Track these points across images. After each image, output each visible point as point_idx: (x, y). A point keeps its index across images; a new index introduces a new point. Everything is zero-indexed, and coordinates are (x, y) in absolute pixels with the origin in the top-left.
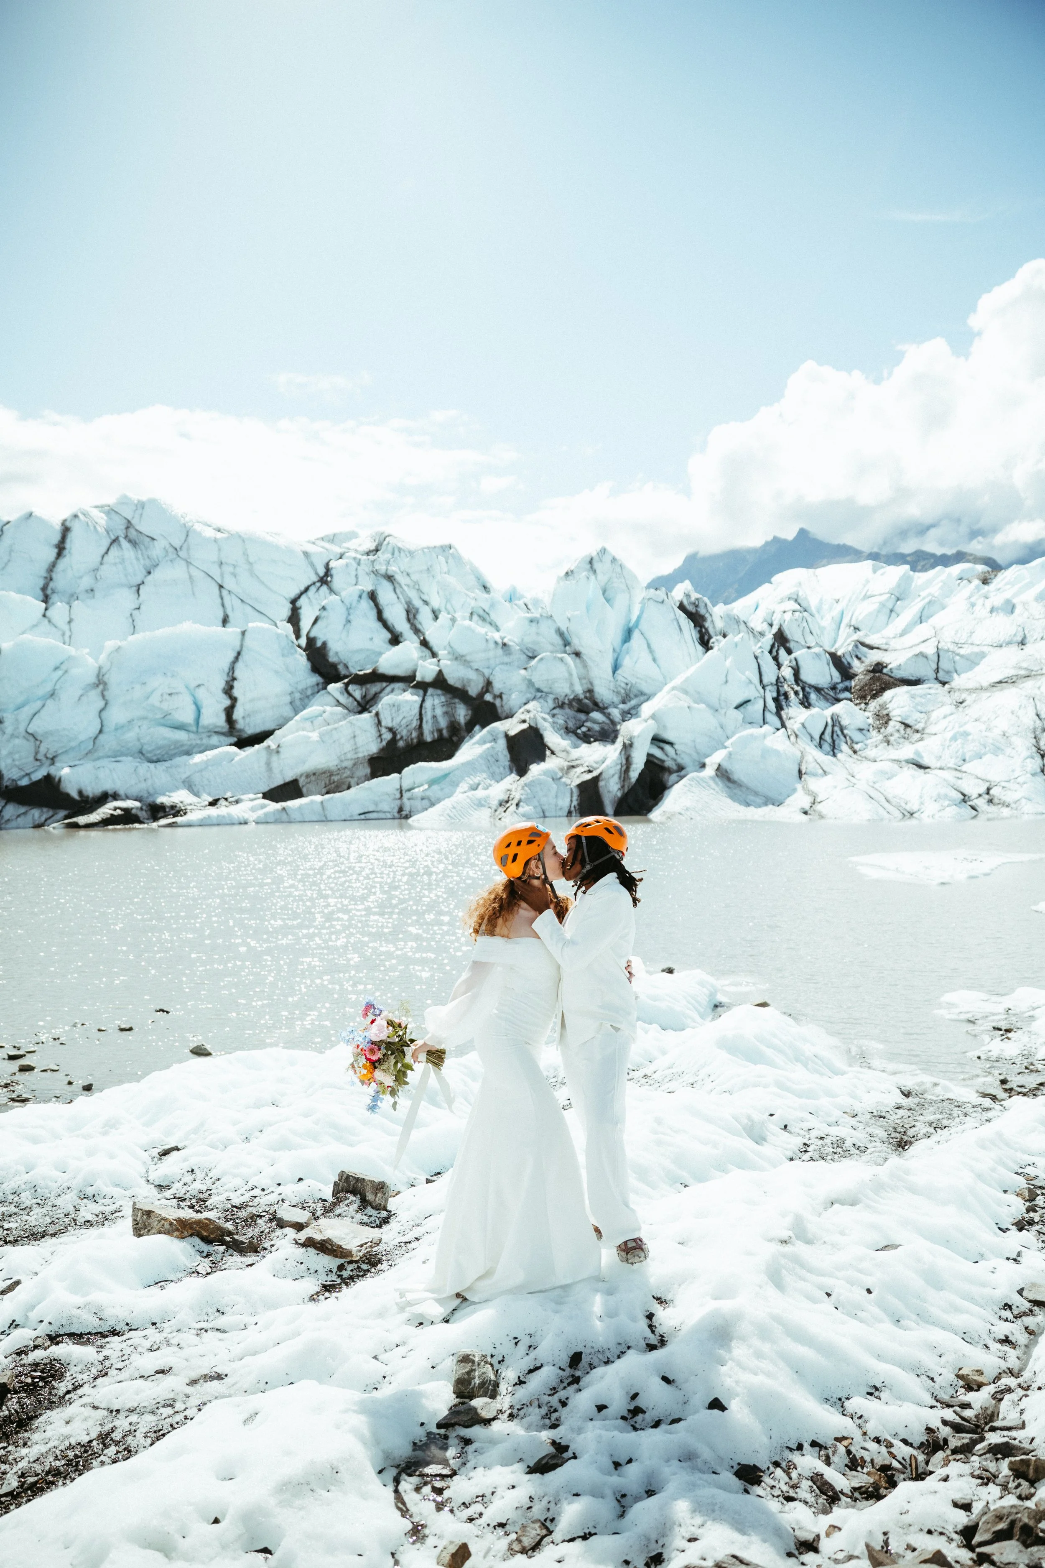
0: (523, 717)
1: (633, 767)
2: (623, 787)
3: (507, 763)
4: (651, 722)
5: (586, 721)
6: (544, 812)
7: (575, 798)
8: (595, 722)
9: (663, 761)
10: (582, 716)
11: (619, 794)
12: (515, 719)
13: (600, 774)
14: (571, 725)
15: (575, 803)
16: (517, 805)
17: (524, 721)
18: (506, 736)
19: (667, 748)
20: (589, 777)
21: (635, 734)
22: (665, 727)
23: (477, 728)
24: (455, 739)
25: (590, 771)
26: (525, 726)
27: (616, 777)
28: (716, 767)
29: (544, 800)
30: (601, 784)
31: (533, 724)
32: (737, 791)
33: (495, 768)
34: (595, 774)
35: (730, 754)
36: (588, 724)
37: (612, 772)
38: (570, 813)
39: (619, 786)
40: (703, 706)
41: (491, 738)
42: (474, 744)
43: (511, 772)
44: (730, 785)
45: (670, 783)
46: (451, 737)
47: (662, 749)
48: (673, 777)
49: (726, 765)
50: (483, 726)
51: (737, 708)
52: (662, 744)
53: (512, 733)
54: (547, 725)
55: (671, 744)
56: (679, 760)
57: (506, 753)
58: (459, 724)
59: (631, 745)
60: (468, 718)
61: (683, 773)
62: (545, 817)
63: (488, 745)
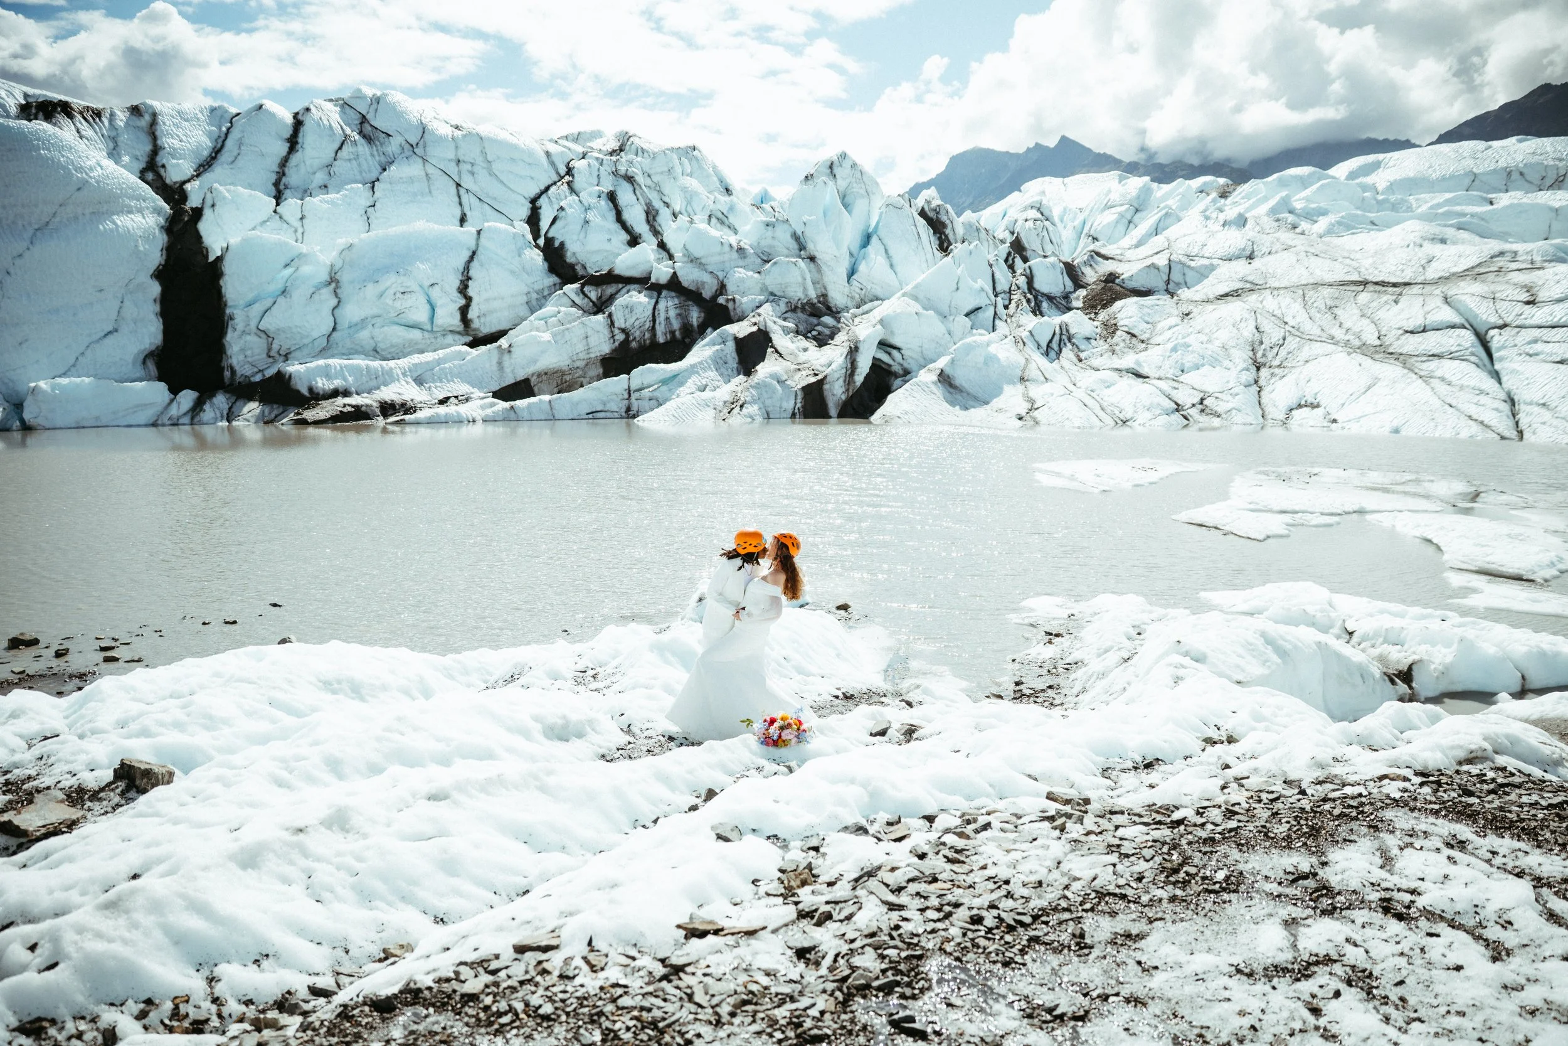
0: (754, 320)
1: (858, 371)
2: (848, 390)
3: (735, 365)
4: (879, 327)
5: (818, 325)
6: (768, 413)
7: (799, 401)
8: (826, 326)
9: (890, 366)
10: (814, 320)
11: (844, 397)
12: (745, 323)
13: (826, 377)
14: (801, 328)
15: (799, 405)
16: (742, 406)
17: (755, 324)
18: (736, 339)
19: (895, 353)
20: (813, 380)
21: (861, 339)
22: (892, 333)
23: (709, 330)
24: (687, 340)
25: (816, 375)
26: (755, 329)
27: (841, 380)
28: (938, 372)
29: (768, 402)
30: (826, 387)
31: (762, 328)
32: (958, 397)
33: (723, 370)
34: (820, 377)
35: (953, 360)
36: (819, 328)
37: (836, 375)
38: (793, 415)
39: (843, 389)
40: (931, 312)
41: (720, 340)
42: (705, 346)
43: (739, 374)
44: (951, 390)
45: (894, 387)
46: (683, 338)
47: (889, 354)
48: (898, 382)
49: (948, 371)
50: (715, 329)
51: (967, 315)
52: (889, 349)
53: (741, 335)
54: (775, 327)
55: (898, 349)
56: (906, 365)
57: (735, 355)
58: (692, 326)
59: (857, 349)
60: (701, 320)
61: (908, 377)
62: (769, 418)
63: (718, 347)
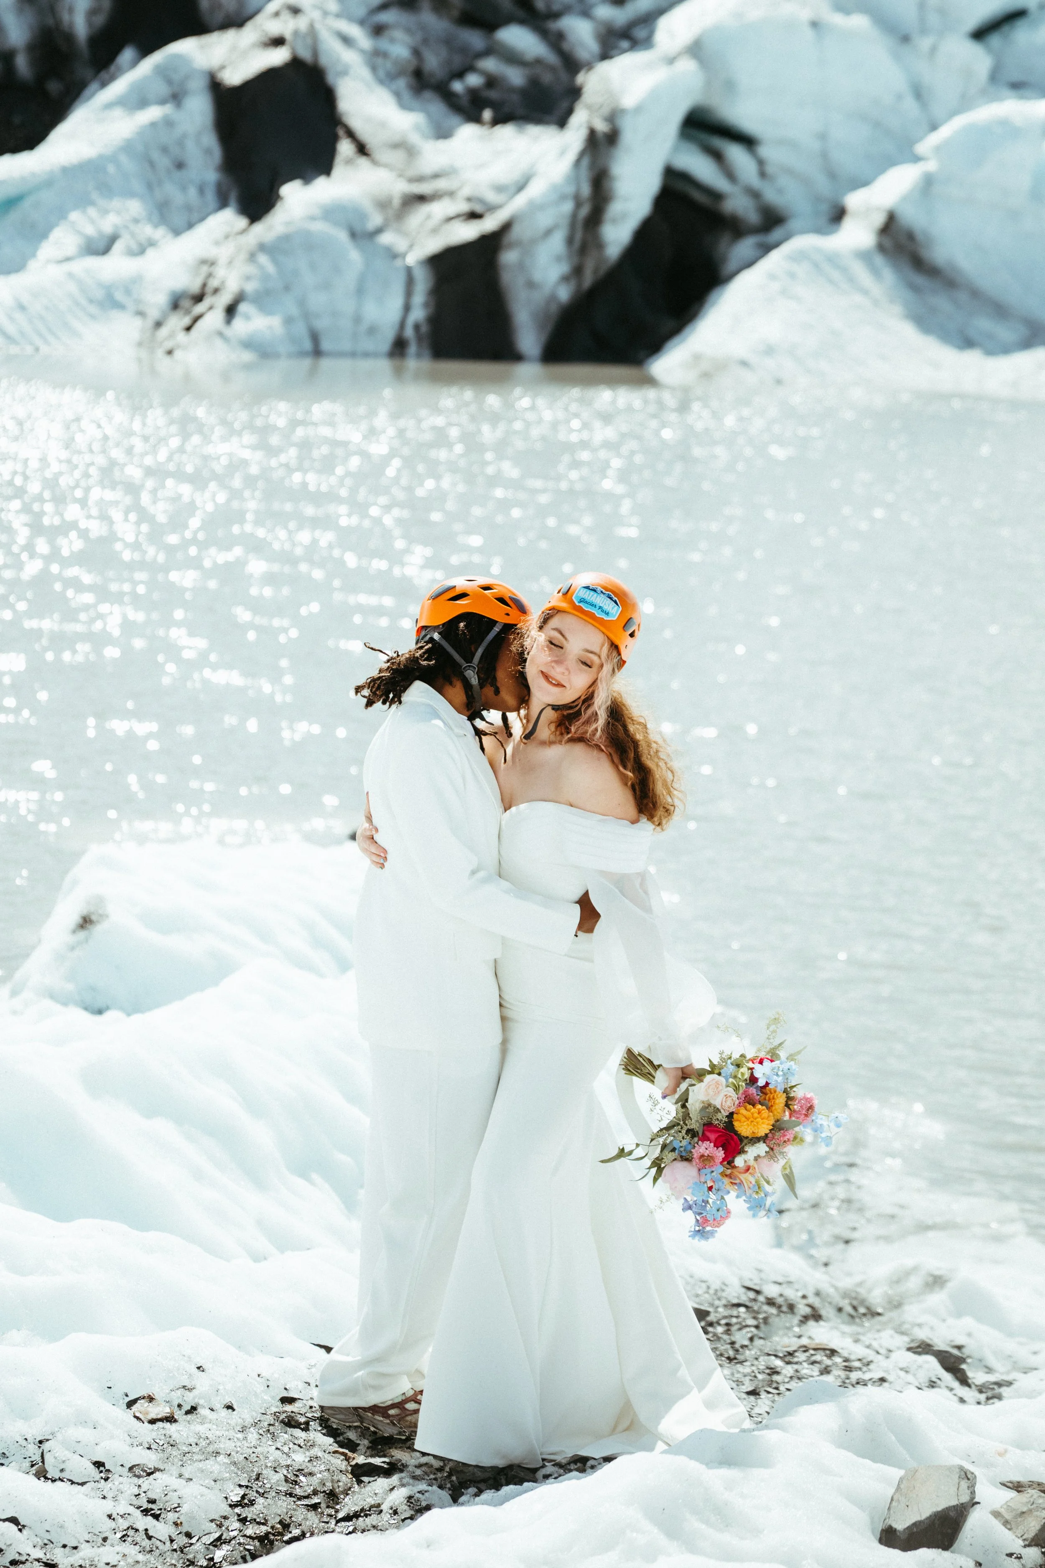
0: (275, 28)
1: (615, 208)
2: (577, 271)
3: (212, 176)
4: (687, 65)
5: (487, 52)
6: (315, 337)
7: (419, 297)
8: (512, 57)
9: (717, 196)
10: (474, 39)
11: (564, 294)
12: (249, 35)
13: (506, 227)
14: (433, 62)
15: (418, 314)
16: (231, 311)
17: (278, 42)
18: (216, 87)
19: (735, 153)
20: (468, 232)
21: (628, 101)
22: (730, 86)
23: (127, 54)
24: (54, 87)
25: (474, 216)
26: (278, 57)
27: (557, 243)
28: (879, 220)
29: (318, 301)
30: (509, 257)
31: (305, 54)
32: (942, 302)
33: (170, 189)
34: (489, 224)
35: (928, 183)
36: (490, 64)
37: (545, 220)
38: (399, 347)
39: (564, 268)
40: (859, 22)
41: (163, 89)
42: (109, 106)
43: (223, 204)
44: (920, 280)
45: (731, 265)
46: (41, 78)
47: (717, 156)
48: (745, 247)
49: (913, 217)
50: (146, 50)
51: (980, 34)
52: (718, 142)
53: (234, 77)
54: (349, 57)
55: (747, 141)
56: (771, 196)
57: (211, 140)
58: (69, 37)
59: (612, 138)
60: (100, 20)
61: (776, 234)
62: (317, 352)
63: (154, 113)
